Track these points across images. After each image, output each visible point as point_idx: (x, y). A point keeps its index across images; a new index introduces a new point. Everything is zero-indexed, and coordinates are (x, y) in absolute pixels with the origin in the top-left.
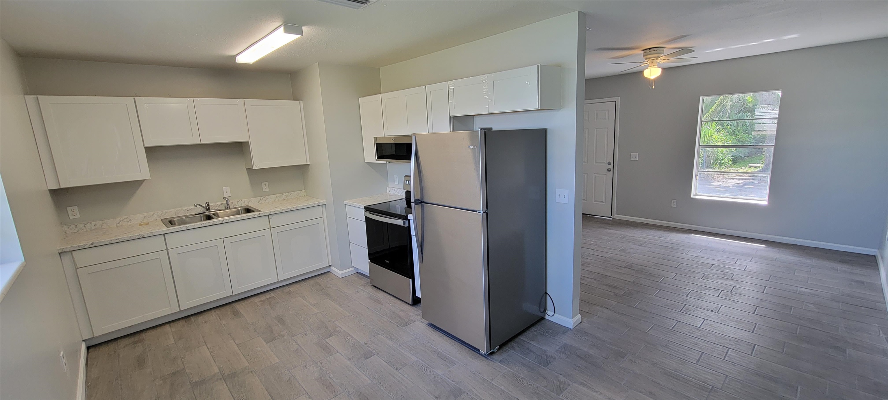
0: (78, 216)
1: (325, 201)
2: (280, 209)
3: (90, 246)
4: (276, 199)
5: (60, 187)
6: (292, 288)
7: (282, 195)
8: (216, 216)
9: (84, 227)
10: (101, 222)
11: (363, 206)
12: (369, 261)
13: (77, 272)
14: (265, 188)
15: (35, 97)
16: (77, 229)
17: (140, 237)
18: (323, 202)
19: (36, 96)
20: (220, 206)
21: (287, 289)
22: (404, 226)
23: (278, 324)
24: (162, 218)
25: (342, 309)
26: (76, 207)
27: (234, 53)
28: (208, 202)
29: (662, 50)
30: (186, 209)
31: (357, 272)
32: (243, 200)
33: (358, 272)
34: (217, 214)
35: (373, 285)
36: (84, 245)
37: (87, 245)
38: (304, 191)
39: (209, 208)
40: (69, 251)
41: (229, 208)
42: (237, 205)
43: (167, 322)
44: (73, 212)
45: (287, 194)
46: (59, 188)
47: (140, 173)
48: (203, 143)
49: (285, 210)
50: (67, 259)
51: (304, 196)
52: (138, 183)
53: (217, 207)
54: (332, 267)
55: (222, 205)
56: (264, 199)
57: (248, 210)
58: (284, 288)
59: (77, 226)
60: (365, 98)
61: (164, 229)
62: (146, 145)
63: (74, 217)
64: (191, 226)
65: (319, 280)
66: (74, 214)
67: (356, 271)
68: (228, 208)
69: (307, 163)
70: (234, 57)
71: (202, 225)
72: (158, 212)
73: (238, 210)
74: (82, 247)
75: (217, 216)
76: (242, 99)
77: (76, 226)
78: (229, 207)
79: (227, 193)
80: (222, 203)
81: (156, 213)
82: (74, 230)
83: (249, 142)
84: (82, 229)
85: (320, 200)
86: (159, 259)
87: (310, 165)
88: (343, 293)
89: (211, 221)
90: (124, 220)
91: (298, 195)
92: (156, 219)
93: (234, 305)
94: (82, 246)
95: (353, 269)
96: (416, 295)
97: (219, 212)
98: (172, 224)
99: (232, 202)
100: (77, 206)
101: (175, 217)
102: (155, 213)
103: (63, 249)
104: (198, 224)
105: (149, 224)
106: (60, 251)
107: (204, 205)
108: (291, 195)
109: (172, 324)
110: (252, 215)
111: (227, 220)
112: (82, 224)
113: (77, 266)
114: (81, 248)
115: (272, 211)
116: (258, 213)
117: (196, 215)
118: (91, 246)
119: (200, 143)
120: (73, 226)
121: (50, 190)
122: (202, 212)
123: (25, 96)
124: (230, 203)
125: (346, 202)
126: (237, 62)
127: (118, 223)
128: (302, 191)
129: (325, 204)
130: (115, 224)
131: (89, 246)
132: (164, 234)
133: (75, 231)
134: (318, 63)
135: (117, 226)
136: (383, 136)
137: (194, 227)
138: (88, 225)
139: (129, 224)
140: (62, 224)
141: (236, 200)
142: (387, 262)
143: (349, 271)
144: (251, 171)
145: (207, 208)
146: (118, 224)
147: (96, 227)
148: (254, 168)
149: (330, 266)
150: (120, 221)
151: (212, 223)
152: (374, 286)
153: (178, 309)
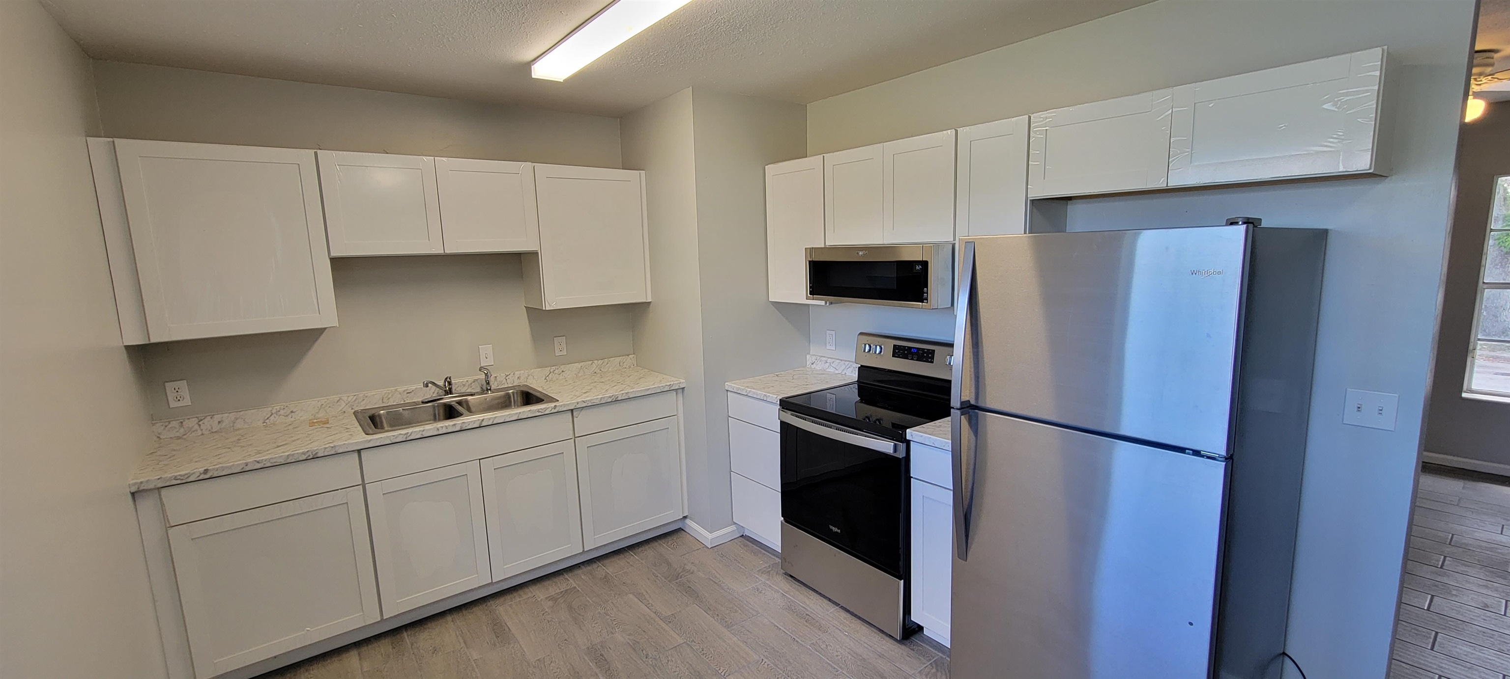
0: (187, 401)
1: (684, 381)
2: (594, 396)
3: (200, 478)
4: (579, 372)
5: (149, 340)
6: (612, 568)
7: (592, 364)
8: (463, 408)
9: (197, 425)
10: (232, 416)
11: (776, 398)
12: (783, 518)
13: (167, 533)
14: (560, 347)
15: (109, 142)
16: (182, 430)
17: (309, 456)
18: (680, 383)
19: (111, 139)
20: (471, 384)
21: (600, 570)
22: (896, 455)
23: (597, 670)
24: (356, 409)
25: (735, 639)
26: (185, 381)
27: (528, 56)
28: (450, 378)
29: (1490, 58)
30: (404, 391)
31: (741, 534)
32: (516, 373)
33: (743, 535)
34: (467, 401)
35: (786, 574)
36: (186, 474)
37: (194, 473)
38: (634, 357)
39: (450, 389)
40: (155, 489)
41: (490, 389)
42: (504, 384)
43: (354, 643)
44: (176, 394)
45: (600, 362)
46: (147, 342)
47: (318, 314)
48: (447, 252)
49: (606, 399)
50: (147, 505)
51: (632, 366)
52: (310, 336)
53: (466, 388)
54: (688, 521)
55: (476, 383)
56: (556, 371)
57: (528, 398)
58: (595, 566)
59: (184, 423)
60: (781, 164)
61: (359, 438)
62: (334, 254)
63: (180, 404)
64: (415, 431)
65: (664, 548)
66: (179, 398)
67: (739, 533)
68: (487, 390)
69: (646, 300)
70: (528, 66)
71: (438, 429)
72: (348, 397)
73: (508, 396)
74: (182, 480)
75: (465, 406)
76: (530, 163)
77: (182, 423)
78: (491, 387)
79: (487, 358)
80: (476, 378)
81: (345, 398)
82: (177, 431)
83: (538, 253)
84: (193, 429)
85: (673, 379)
86: (346, 505)
87: (651, 305)
88: (722, 589)
89: (458, 422)
90: (279, 411)
91: (621, 364)
92: (344, 410)
93: (492, 603)
94: (182, 478)
95: (733, 528)
96: (912, 619)
97: (470, 398)
98: (376, 426)
99: (496, 377)
100: (187, 381)
101: (383, 408)
102: (343, 398)
103: (141, 483)
104: (430, 428)
105: (328, 423)
106: (133, 489)
107: (441, 383)
108: (608, 363)
109: (364, 649)
110: (540, 410)
111: (490, 419)
112: (194, 419)
113: (169, 522)
114: (179, 482)
115: (579, 400)
116: (553, 405)
117: (423, 403)
118: (202, 477)
119: (443, 252)
120: (174, 424)
121: (128, 348)
122: (435, 396)
123: (88, 138)
124: (492, 379)
125: (728, 385)
126: (533, 76)
127: (268, 418)
128: (630, 356)
129: (683, 387)
130: (261, 421)
131: (199, 476)
132: (359, 451)
133: (178, 434)
134: (691, 87)
135: (265, 424)
136: (823, 246)
137: (422, 434)
138: (206, 421)
139: (289, 420)
140: (153, 419)
141: (503, 373)
142: (835, 529)
143: (726, 532)
144: (536, 315)
145: (447, 389)
146: (267, 421)
147: (223, 425)
148: (544, 309)
149: (685, 517)
150: (272, 414)
151: (460, 425)
152: (791, 576)
153: (379, 616)
